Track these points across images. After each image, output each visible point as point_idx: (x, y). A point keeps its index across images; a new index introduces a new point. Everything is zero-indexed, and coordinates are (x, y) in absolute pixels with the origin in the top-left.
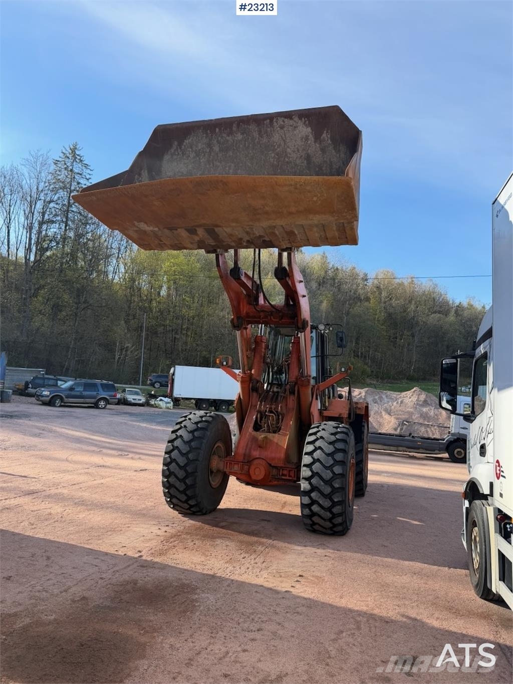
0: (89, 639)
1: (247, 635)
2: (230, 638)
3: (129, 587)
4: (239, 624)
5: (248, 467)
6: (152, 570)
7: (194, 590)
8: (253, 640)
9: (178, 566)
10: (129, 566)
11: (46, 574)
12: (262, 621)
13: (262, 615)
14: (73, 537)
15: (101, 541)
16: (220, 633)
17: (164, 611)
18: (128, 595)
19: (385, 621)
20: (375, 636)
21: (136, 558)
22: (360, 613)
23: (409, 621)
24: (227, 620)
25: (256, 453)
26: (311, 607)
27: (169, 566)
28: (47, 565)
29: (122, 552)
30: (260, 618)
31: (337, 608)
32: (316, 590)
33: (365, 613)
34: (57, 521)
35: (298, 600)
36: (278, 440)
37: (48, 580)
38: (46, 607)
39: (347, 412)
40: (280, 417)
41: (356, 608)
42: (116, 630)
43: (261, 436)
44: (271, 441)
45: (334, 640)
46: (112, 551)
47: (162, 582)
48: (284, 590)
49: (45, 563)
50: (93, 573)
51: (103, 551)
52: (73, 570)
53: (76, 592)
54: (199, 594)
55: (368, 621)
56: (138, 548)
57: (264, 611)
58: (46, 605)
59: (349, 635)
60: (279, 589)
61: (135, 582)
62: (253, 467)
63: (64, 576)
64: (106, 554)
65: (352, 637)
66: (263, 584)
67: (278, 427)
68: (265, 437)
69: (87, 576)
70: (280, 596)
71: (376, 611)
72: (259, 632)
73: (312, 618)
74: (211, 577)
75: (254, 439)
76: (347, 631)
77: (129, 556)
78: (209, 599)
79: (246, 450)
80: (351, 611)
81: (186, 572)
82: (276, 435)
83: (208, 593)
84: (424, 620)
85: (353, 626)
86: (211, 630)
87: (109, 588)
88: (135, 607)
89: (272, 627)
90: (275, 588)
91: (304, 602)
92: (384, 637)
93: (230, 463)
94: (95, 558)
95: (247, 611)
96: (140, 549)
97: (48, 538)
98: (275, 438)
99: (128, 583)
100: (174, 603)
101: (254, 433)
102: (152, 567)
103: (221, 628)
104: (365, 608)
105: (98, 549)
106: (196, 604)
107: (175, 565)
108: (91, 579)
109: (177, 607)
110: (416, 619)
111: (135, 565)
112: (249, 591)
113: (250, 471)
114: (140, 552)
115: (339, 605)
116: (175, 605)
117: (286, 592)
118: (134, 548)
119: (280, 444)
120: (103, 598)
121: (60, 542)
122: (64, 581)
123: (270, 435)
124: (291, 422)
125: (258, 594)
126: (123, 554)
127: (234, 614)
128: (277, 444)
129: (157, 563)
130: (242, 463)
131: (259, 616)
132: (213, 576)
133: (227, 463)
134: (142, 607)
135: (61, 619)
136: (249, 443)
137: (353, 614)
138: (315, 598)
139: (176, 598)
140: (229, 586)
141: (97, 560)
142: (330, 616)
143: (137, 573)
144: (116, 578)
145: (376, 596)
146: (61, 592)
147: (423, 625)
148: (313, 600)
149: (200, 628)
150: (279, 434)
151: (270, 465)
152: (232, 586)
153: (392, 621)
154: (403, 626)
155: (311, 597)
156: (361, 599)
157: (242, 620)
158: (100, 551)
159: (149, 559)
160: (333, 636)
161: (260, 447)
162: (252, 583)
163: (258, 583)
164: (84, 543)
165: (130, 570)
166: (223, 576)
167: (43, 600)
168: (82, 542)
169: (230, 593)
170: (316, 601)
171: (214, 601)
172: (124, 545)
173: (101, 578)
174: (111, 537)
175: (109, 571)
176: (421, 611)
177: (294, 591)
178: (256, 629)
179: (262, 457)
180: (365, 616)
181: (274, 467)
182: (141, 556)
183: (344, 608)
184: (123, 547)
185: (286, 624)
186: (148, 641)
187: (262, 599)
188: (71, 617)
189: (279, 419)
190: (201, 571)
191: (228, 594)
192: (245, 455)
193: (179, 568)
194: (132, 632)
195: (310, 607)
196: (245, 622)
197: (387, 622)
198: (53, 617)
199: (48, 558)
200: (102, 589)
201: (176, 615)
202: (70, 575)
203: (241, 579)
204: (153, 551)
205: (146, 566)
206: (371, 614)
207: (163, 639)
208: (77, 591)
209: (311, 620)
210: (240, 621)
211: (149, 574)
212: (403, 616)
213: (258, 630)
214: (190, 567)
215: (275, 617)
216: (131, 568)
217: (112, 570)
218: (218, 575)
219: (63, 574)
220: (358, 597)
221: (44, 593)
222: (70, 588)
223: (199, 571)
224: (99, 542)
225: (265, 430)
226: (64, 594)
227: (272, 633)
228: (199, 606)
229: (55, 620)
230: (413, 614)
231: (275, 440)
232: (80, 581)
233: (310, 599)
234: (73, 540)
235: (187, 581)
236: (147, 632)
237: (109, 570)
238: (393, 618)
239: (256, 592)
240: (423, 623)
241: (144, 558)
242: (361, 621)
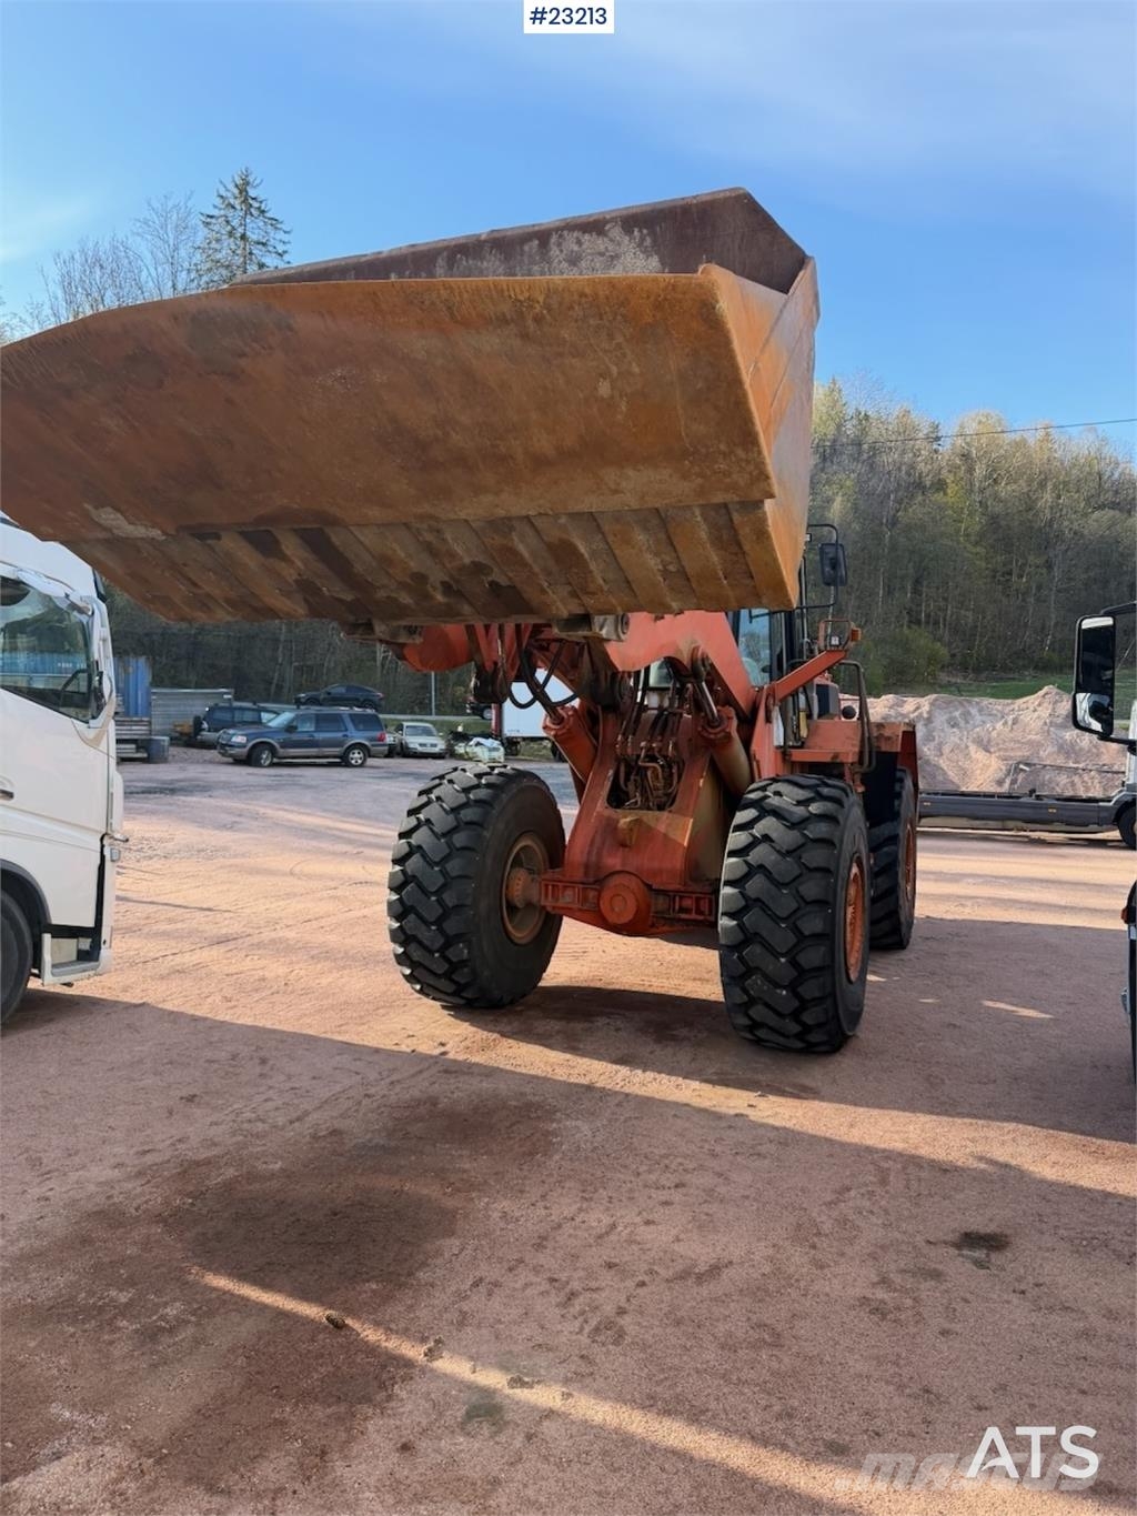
0: (348, 1203)
1: (654, 1196)
2: (621, 1201)
3: (422, 1110)
4: (639, 1174)
5: (596, 893)
6: (466, 1077)
7: (549, 1113)
8: (666, 1203)
9: (518, 1070)
10: (421, 1072)
11: (261, 1090)
12: (684, 1170)
13: (685, 1158)
14: (309, 1021)
15: (366, 1027)
16: (601, 1191)
17: (490, 1153)
18: (420, 1125)
19: (940, 1169)
20: (919, 1195)
21: (436, 1057)
22: (888, 1155)
23: (990, 1169)
24: (615, 1169)
25: (613, 861)
26: (787, 1145)
27: (502, 1070)
28: (262, 1075)
29: (408, 1046)
30: (681, 1164)
31: (843, 1145)
32: (799, 1113)
33: (900, 1154)
34: (278, 993)
35: (761, 1131)
36: (669, 825)
37: (266, 1100)
38: (264, 1148)
39: (857, 749)
40: (674, 771)
41: (883, 1146)
42: (398, 1187)
43: (625, 819)
44: (650, 828)
45: (830, 1203)
46: (387, 1044)
47: (487, 1100)
48: (732, 1112)
49: (258, 1070)
50: (350, 1087)
51: (370, 1045)
52: (314, 1081)
53: (320, 1122)
54: (559, 1121)
55: (904, 1168)
56: (438, 1037)
57: (689, 1152)
58: (264, 1145)
59: (863, 1194)
60: (723, 1110)
61: (434, 1101)
62: (606, 895)
63: (296, 1094)
64: (377, 1051)
65: (869, 1199)
66: (689, 1102)
67: (668, 795)
68: (636, 820)
69: (339, 1093)
70: (724, 1124)
71: (924, 1151)
72: (679, 1190)
73: (787, 1164)
74: (583, 1090)
75: (610, 827)
76: (859, 1187)
77: (421, 1054)
78: (581, 1130)
79: (589, 853)
80: (869, 1150)
81: (535, 1080)
82: (665, 815)
83: (578, 1119)
84: (1026, 1166)
85: (871, 1178)
86: (583, 1185)
87: (382, 1112)
88: (435, 1147)
89: (707, 1180)
90: (713, 1109)
91: (772, 1135)
92: (937, 1199)
93: (553, 886)
94: (355, 1060)
95: (656, 1151)
96: (443, 1041)
97: (261, 1025)
98: (662, 821)
99: (419, 1102)
100: (510, 1138)
101: (610, 812)
102: (468, 1074)
103: (603, 1182)
104: (899, 1146)
105: (361, 1043)
106: (554, 1140)
107: (513, 1069)
108: (348, 1098)
109: (516, 1146)
110: (1007, 1166)
111: (434, 1070)
112: (661, 1115)
113: (601, 902)
114: (443, 1045)
115: (845, 1139)
116: (512, 1142)
117: (737, 1115)
118: (431, 1038)
119: (671, 835)
120: (372, 1132)
121: (284, 1032)
122: (296, 1101)
123: (649, 817)
124: (702, 781)
125: (679, 1121)
126: (409, 1050)
127: (628, 1156)
128: (665, 835)
129: (477, 1065)
130: (581, 886)
131: (679, 1160)
132: (590, 1088)
133: (547, 886)
134: (447, 1146)
135: (294, 1169)
136: (598, 840)
137: (875, 1156)
138: (797, 1128)
139: (515, 1128)
140: (619, 1105)
141: (358, 1063)
142: (826, 1160)
143: (437, 1085)
144: (397, 1094)
145: (926, 1123)
146: (291, 1122)
147: (1021, 1175)
148: (793, 1131)
149: (560, 1182)
150: (670, 811)
151: (649, 887)
152: (625, 1104)
153: (956, 1169)
154: (979, 1177)
155: (789, 1125)
156: (892, 1129)
157: (643, 1169)
158: (364, 1046)
159: (461, 1058)
160: (829, 1197)
161: (623, 845)
162: (669, 1099)
163: (679, 1100)
164: (332, 1033)
165: (424, 1079)
166: (609, 1087)
167: (257, 1136)
168: (329, 1029)
169: (622, 1118)
170: (799, 1133)
171: (590, 1134)
172: (411, 1033)
173: (367, 1096)
174: (384, 1018)
175: (383, 1082)
176: (1021, 1149)
177: (753, 1115)
178: (673, 1185)
179: (627, 869)
180: (900, 1159)
181: (658, 892)
182: (444, 1053)
183: (856, 1145)
184: (409, 1036)
185: (734, 1176)
186: (460, 1206)
187: (686, 1129)
188: (312, 1166)
189: (671, 775)
190: (564, 1078)
191: (617, 1120)
192: (587, 866)
193: (520, 1074)
194: (430, 1190)
195: (784, 1144)
196: (650, 1172)
197: (946, 1171)
198: (278, 1166)
199: (263, 1061)
200: (370, 1115)
201: (515, 1160)
202: (307, 1092)
203: (642, 1092)
204: (468, 1043)
205: (456, 1072)
206: (913, 1157)
207: (487, 1204)
208: (322, 1119)
209: (785, 1167)
210: (641, 1170)
211: (460, 1085)
212: (981, 1159)
213: (677, 1186)
214: (542, 1071)
215: (713, 1163)
216: (425, 1074)
217: (388, 1081)
218: (598, 1085)
219: (292, 1089)
220: (889, 1124)
221: (260, 1124)
222: (307, 1113)
223: (561, 1079)
224: (360, 1029)
225: (636, 802)
226: (297, 1124)
227: (704, 1190)
228: (561, 1144)
229: (282, 1170)
230: (1001, 1154)
231: (662, 828)
232: (326, 1101)
233: (785, 1128)
234: (312, 1027)
235: (537, 1098)
236: (459, 1190)
237: (382, 1079)
238: (959, 1163)
239: (675, 1116)
240: (1022, 1171)
241: (451, 1056)
242: (889, 1169)
